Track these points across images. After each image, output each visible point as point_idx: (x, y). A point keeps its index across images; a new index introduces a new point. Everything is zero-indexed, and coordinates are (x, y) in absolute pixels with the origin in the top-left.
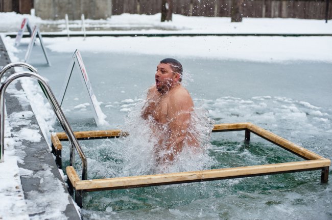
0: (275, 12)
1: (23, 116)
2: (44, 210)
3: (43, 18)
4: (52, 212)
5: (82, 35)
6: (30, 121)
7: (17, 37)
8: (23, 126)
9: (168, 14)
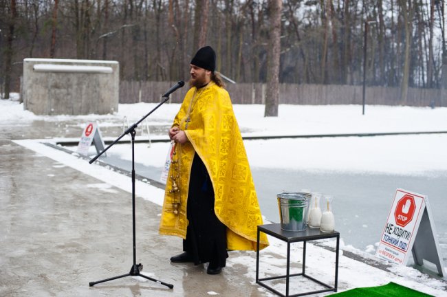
3: (37, 113)
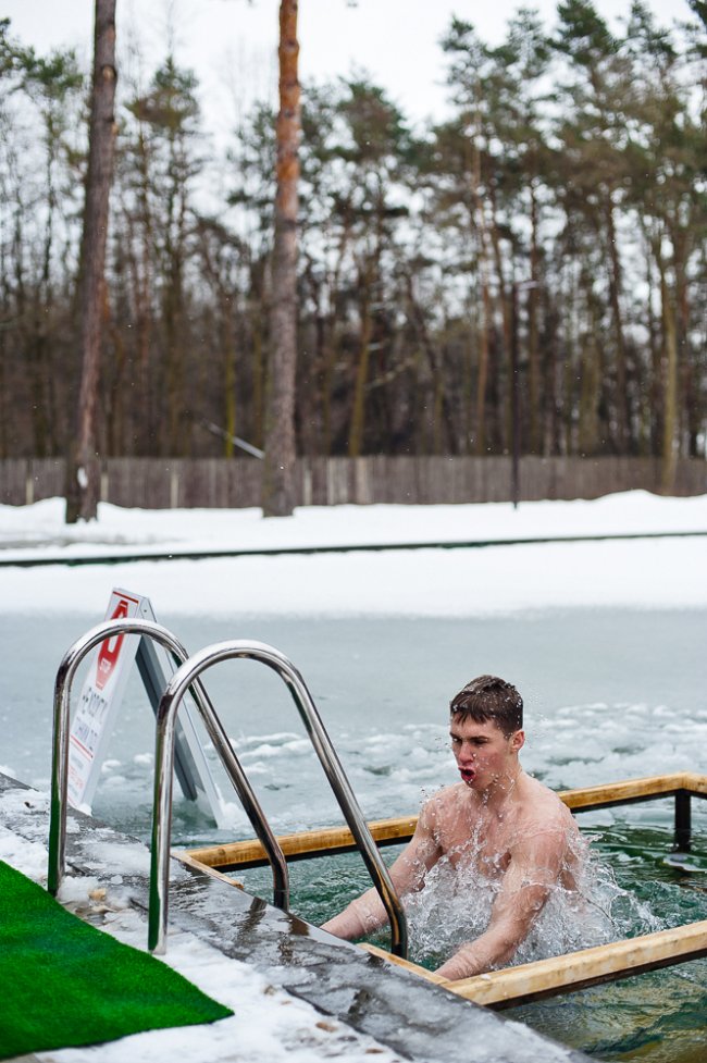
0: (337, 491)
9: (87, 500)
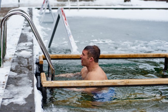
1: (26, 44)
2: (13, 97)
4: (17, 98)
5: (77, 8)
6: (29, 47)
7: (41, 9)
8: (24, 50)
